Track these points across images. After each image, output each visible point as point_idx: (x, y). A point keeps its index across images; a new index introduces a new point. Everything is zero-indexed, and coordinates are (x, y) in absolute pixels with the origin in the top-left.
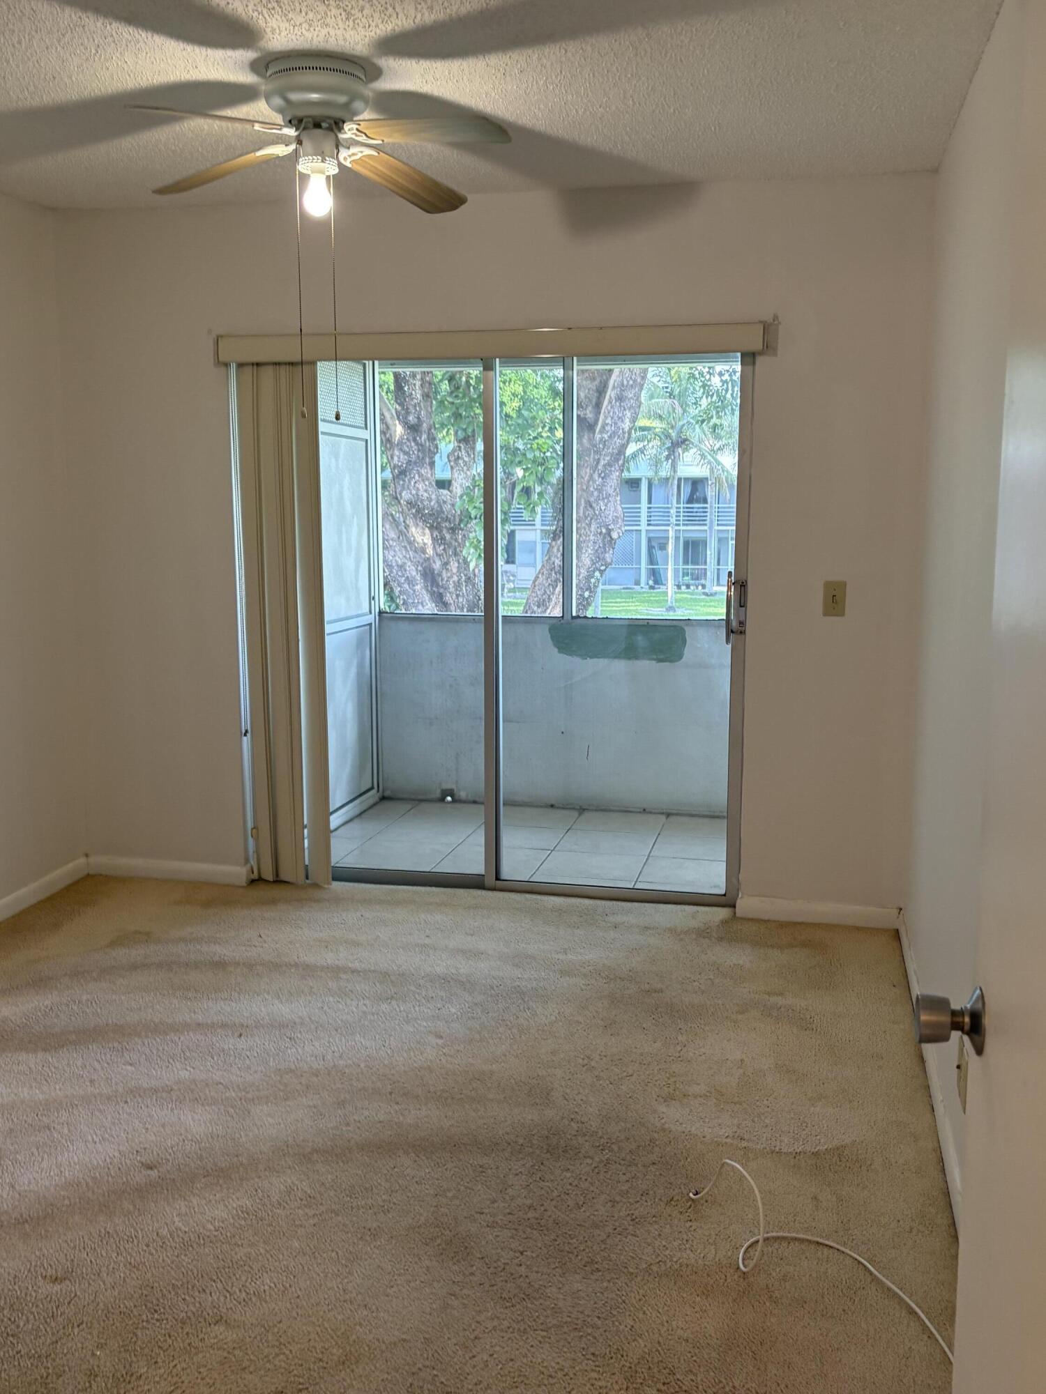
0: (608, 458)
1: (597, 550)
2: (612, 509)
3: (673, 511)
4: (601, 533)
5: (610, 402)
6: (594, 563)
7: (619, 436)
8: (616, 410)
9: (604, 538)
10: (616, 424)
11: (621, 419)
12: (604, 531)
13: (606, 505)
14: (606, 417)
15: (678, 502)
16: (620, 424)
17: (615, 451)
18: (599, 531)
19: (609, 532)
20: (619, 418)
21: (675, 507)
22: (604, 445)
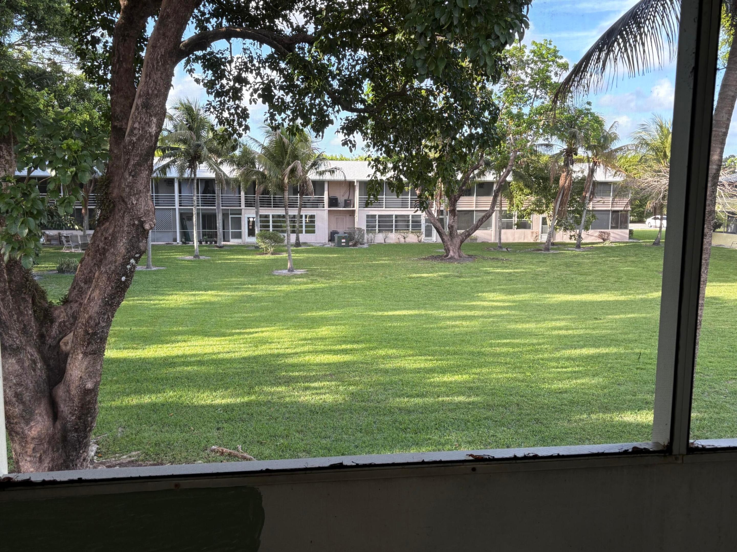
0: (138, 159)
1: (131, 240)
2: (143, 204)
3: (195, 198)
4: (134, 224)
5: (137, 109)
6: (129, 252)
7: (146, 140)
8: (143, 116)
9: (137, 229)
10: (143, 128)
11: (149, 124)
12: (136, 222)
13: (137, 200)
14: (134, 123)
15: (198, 193)
16: (147, 128)
17: (144, 152)
18: (132, 222)
19: (142, 223)
20: (147, 123)
21: (196, 196)
22: (133, 147)
